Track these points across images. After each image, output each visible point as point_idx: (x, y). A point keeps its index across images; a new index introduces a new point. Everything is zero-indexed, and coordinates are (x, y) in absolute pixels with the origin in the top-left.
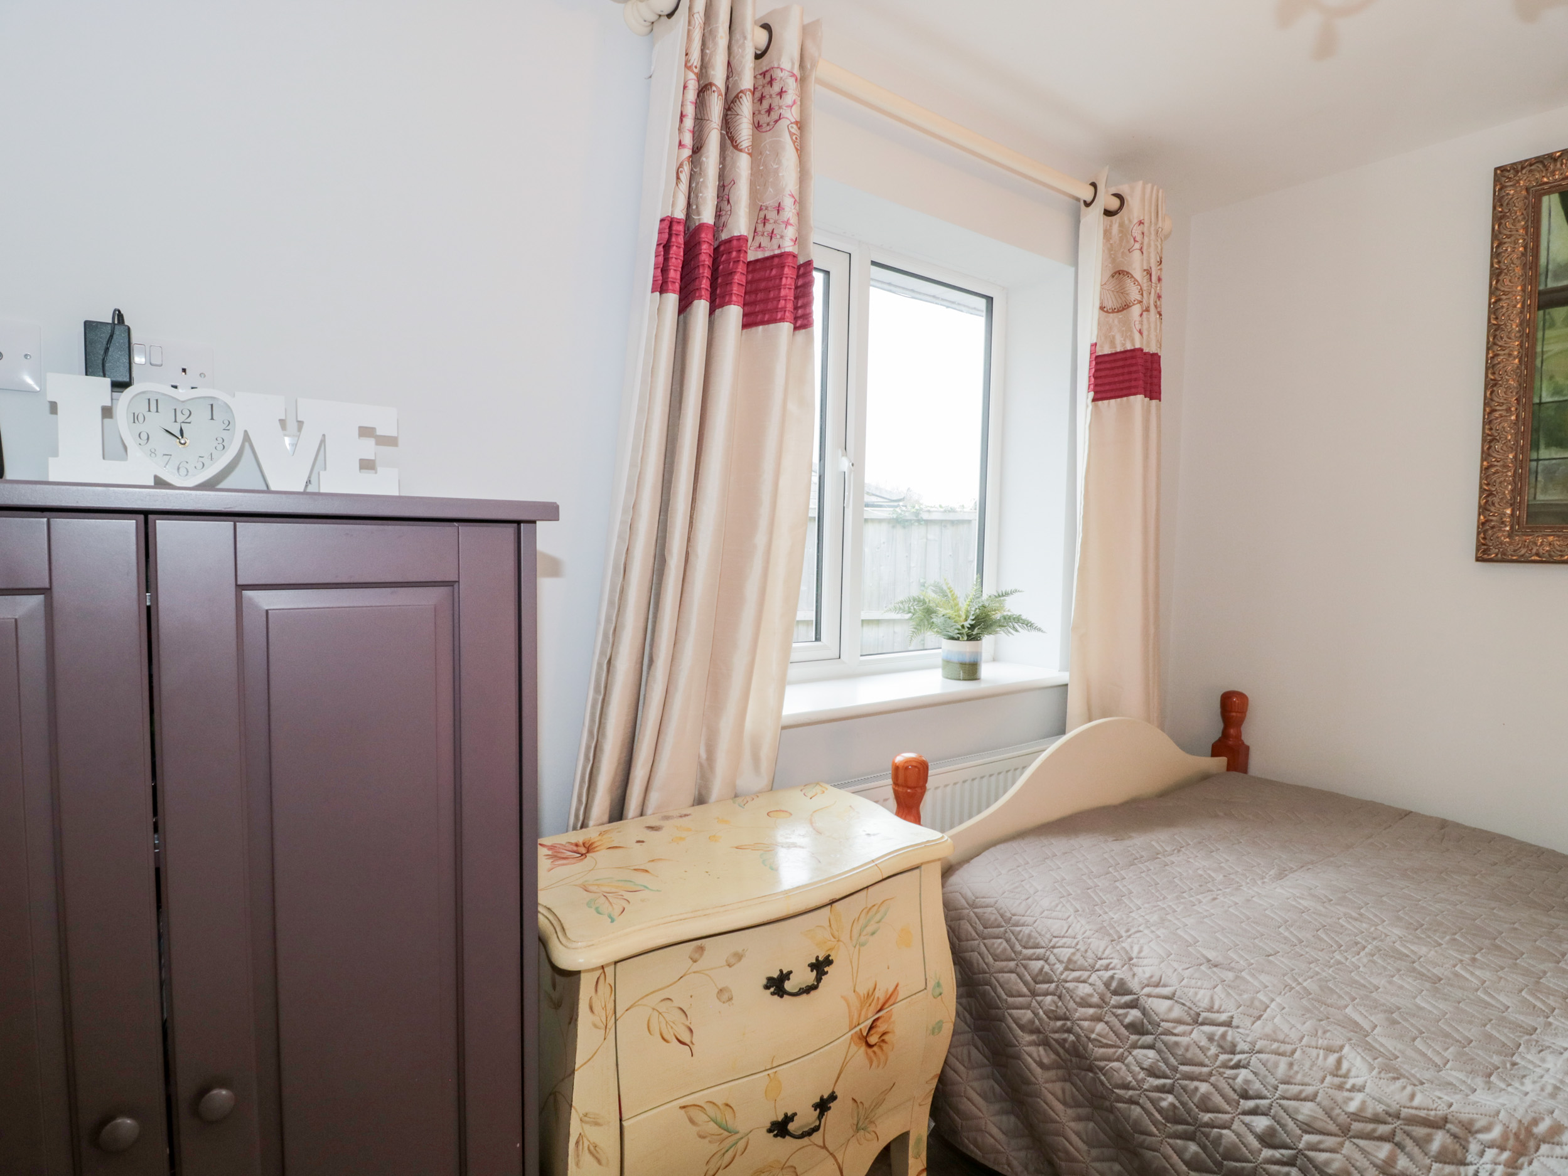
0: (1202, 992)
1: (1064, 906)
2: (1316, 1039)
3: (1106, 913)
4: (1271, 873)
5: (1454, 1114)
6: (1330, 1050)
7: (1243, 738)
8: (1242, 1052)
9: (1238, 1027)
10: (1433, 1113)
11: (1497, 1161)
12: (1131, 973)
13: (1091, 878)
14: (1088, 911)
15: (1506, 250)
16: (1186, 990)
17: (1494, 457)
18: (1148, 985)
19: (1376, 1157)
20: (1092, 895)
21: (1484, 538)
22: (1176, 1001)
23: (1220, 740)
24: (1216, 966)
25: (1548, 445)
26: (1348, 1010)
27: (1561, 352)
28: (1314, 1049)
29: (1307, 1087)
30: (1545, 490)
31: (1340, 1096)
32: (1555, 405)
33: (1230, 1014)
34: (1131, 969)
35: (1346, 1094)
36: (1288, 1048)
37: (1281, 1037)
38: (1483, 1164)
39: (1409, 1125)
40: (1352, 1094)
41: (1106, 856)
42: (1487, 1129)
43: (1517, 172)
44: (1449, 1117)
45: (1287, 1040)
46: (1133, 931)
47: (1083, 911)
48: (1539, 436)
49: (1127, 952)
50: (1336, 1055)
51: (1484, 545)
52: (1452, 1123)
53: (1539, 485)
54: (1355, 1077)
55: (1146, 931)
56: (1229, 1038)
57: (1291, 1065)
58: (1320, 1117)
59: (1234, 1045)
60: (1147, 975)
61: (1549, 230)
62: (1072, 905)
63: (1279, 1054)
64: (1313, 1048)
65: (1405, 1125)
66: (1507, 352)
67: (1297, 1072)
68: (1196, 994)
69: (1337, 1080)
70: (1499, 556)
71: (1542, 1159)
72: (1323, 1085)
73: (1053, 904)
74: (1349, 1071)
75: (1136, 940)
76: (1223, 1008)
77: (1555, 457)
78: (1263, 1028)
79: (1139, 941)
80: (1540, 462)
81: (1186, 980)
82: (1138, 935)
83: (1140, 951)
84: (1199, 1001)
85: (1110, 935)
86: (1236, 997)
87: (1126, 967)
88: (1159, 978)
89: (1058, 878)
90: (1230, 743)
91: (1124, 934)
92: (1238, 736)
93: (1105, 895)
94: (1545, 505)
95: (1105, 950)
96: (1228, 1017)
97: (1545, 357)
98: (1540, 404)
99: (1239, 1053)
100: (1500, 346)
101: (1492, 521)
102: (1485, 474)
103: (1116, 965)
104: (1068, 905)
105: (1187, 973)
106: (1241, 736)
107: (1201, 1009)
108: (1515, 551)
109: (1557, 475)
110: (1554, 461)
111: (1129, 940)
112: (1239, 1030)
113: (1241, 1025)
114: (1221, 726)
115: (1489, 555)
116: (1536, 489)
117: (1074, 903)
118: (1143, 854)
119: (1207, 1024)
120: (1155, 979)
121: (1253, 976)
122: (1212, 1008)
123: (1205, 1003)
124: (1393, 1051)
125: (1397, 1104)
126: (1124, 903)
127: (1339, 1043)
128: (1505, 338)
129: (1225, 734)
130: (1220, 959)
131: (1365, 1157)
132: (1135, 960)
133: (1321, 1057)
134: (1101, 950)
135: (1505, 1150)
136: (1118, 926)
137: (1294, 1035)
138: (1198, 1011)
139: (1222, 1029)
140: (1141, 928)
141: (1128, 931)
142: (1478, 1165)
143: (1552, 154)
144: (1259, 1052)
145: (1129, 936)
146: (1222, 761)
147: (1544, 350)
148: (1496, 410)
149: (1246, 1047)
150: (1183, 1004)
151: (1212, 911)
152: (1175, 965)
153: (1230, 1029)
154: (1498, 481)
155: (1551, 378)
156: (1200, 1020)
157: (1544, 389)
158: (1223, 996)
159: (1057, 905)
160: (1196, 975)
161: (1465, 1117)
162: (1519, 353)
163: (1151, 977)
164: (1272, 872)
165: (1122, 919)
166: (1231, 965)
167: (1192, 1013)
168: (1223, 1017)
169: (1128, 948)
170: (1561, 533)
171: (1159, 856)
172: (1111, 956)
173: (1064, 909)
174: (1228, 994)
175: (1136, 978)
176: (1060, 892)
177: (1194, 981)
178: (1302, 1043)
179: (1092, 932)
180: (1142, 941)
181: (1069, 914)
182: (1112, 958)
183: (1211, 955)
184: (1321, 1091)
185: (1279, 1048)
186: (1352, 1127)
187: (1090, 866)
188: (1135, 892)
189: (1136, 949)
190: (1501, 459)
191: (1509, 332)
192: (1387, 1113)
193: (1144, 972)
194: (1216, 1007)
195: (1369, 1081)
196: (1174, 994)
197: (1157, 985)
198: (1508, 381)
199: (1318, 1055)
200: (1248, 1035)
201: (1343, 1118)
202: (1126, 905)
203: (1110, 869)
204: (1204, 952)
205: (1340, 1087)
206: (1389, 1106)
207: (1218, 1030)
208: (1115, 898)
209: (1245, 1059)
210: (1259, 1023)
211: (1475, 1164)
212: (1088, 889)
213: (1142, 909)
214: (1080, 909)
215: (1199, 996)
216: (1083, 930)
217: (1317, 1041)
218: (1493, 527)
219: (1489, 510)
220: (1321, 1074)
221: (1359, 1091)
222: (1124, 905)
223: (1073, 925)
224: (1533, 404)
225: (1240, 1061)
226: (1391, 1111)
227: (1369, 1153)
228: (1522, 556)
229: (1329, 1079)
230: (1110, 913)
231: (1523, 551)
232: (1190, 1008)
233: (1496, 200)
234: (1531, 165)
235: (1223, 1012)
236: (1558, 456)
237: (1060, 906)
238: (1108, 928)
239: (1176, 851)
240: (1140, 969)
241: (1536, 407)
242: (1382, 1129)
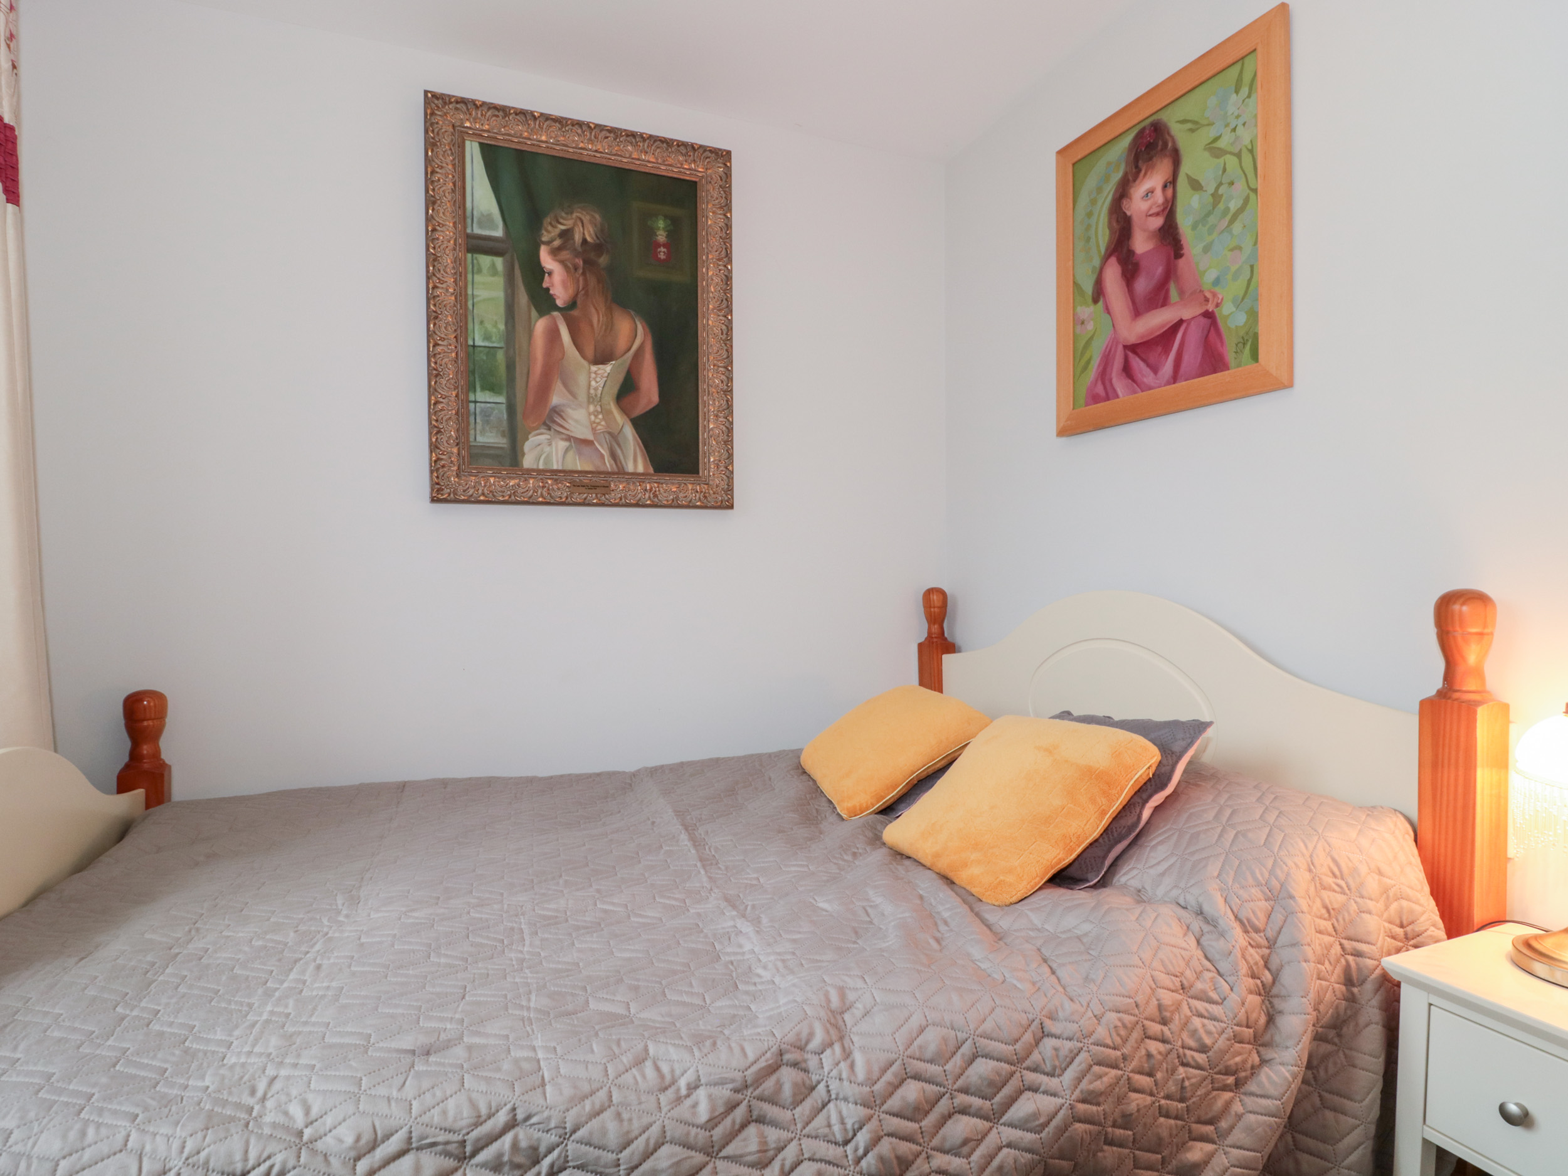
0: (451, 1104)
1: (98, 1126)
2: (617, 1059)
3: (186, 1087)
4: (340, 902)
5: (783, 1040)
6: (639, 1062)
7: (163, 756)
8: (550, 1151)
9: (528, 1118)
10: (768, 1055)
11: (836, 1061)
12: (320, 1158)
13: (99, 1045)
14: (154, 1103)
15: (439, 180)
16: (425, 1119)
17: (440, 394)
18: (358, 1159)
19: (750, 1154)
20: (132, 1071)
21: (437, 477)
22: (418, 1149)
23: (127, 767)
24: (428, 1053)
25: (483, 389)
26: (593, 1005)
27: (489, 299)
28: (626, 1074)
29: (650, 1129)
30: (483, 432)
31: (684, 1110)
32: (487, 349)
33: (509, 1106)
34: (314, 1152)
35: (688, 1102)
36: (602, 1095)
37: (586, 1088)
38: (829, 1073)
39: (758, 1087)
40: (693, 1097)
41: (91, 992)
42: (811, 1035)
43: (445, 103)
44: (783, 1046)
45: (595, 1086)
46: (261, 1087)
47: (146, 1109)
48: (475, 378)
49: (287, 1129)
50: (649, 1064)
51: (438, 484)
52: (787, 1052)
53: (479, 427)
54: (683, 1075)
55: (283, 1072)
56: (523, 1144)
57: (618, 1115)
58: (684, 1156)
59: (535, 1149)
60: (349, 1140)
61: (472, 176)
62: (115, 1113)
63: (598, 1114)
64: (624, 1073)
65: (755, 1090)
66: (444, 286)
67: (630, 1120)
68: (444, 1113)
69: (670, 1093)
70: (452, 495)
71: (854, 1030)
72: (663, 1113)
73: (72, 1135)
74: (672, 1071)
75: (283, 1098)
76: (494, 1105)
77: (488, 400)
78: (561, 1094)
79: (288, 1095)
80: (478, 404)
81: (415, 1104)
82: (277, 1086)
83: (307, 1112)
84: (455, 1120)
85: (232, 1119)
86: (498, 1076)
87: (303, 1152)
88: (371, 1130)
89: (37, 1080)
90: (146, 766)
91: (251, 1101)
92: (157, 754)
93: (154, 1057)
94: (483, 447)
95: (246, 1152)
96: (508, 1114)
97: (475, 300)
98: (474, 346)
99: (546, 1156)
100: (439, 279)
101: (442, 459)
102: (433, 409)
103: (284, 1163)
104: (108, 1119)
105: (410, 1090)
106: (160, 755)
107: (464, 1132)
108: (464, 491)
109: (492, 418)
110: (489, 405)
111: (269, 1104)
112: (534, 1120)
113: (533, 1109)
114: (128, 744)
115: (442, 495)
116: (475, 430)
117: (114, 1106)
118: (149, 958)
119: (482, 1148)
120: (367, 1137)
121: (477, 1034)
122: (479, 1117)
123: (467, 1114)
124: (663, 1020)
125: (739, 1071)
126: (199, 1050)
127: (640, 1047)
128: (442, 272)
129: (135, 755)
130: (423, 1040)
131: (740, 1165)
132: (308, 1133)
133: (639, 1078)
134: (238, 1157)
135: (833, 1044)
136: (230, 1093)
137: (596, 1073)
138: (460, 1137)
139: (508, 1139)
140: (271, 1071)
141: (253, 1092)
142: (825, 1078)
143: (476, 100)
144: (574, 1131)
145: (264, 1099)
146: (139, 793)
147: (475, 293)
148: (438, 345)
149: (553, 1138)
150: (434, 1144)
151: (334, 984)
152: (382, 1091)
153: (517, 1129)
154: (444, 419)
155: (482, 322)
156: (468, 1149)
157: (476, 332)
158: (483, 1087)
159: (83, 1134)
160: (426, 1084)
161: (791, 1037)
162: (455, 290)
163: (358, 1139)
164: (340, 900)
165: (223, 1078)
166: (441, 1039)
167: (452, 1148)
168: (502, 1118)
169: (281, 1119)
170: (499, 475)
171: (175, 951)
172: (265, 1155)
173: (104, 1131)
174: (488, 1080)
175: (332, 1159)
176: (67, 1104)
177: (428, 1095)
178: (611, 1077)
179: (200, 1135)
180: (294, 1092)
181: (124, 1133)
182: (269, 1157)
183: (407, 1042)
184: (667, 1122)
185: (593, 1104)
186: (714, 1139)
187: (76, 1025)
188: (196, 1023)
189: (296, 1111)
190: (446, 397)
191: (446, 267)
192: (736, 1091)
193: (341, 1141)
194: (484, 1111)
195: (700, 1068)
196: (409, 1139)
197: (374, 1146)
198: (447, 316)
199: (635, 1078)
200: (549, 1118)
201: (702, 1135)
202: (205, 1053)
203: (119, 1009)
204: (394, 1045)
205: (679, 1100)
206: (733, 1081)
207: (503, 1144)
208: (177, 1052)
209: (559, 1157)
210: (548, 1088)
211: (822, 1080)
212: (114, 1066)
213: (235, 1043)
214: (137, 1111)
215: (451, 1114)
216: (176, 1145)
217: (622, 1061)
218: (443, 466)
219: (439, 448)
220: (653, 1099)
221: (697, 1087)
222: (201, 1055)
223: (148, 1148)
224: (469, 346)
225: (552, 1166)
226: (737, 1085)
227: (741, 1156)
228: (472, 495)
229: (662, 1098)
230: (190, 1083)
231: (471, 491)
232: (447, 1143)
233: (428, 124)
234: (457, 102)
235: (498, 1111)
236: (491, 401)
237: (91, 1132)
238: (218, 1109)
239: (193, 932)
240: (329, 1139)
241: (471, 349)
242: (739, 1113)
